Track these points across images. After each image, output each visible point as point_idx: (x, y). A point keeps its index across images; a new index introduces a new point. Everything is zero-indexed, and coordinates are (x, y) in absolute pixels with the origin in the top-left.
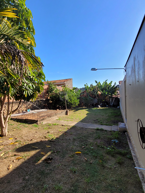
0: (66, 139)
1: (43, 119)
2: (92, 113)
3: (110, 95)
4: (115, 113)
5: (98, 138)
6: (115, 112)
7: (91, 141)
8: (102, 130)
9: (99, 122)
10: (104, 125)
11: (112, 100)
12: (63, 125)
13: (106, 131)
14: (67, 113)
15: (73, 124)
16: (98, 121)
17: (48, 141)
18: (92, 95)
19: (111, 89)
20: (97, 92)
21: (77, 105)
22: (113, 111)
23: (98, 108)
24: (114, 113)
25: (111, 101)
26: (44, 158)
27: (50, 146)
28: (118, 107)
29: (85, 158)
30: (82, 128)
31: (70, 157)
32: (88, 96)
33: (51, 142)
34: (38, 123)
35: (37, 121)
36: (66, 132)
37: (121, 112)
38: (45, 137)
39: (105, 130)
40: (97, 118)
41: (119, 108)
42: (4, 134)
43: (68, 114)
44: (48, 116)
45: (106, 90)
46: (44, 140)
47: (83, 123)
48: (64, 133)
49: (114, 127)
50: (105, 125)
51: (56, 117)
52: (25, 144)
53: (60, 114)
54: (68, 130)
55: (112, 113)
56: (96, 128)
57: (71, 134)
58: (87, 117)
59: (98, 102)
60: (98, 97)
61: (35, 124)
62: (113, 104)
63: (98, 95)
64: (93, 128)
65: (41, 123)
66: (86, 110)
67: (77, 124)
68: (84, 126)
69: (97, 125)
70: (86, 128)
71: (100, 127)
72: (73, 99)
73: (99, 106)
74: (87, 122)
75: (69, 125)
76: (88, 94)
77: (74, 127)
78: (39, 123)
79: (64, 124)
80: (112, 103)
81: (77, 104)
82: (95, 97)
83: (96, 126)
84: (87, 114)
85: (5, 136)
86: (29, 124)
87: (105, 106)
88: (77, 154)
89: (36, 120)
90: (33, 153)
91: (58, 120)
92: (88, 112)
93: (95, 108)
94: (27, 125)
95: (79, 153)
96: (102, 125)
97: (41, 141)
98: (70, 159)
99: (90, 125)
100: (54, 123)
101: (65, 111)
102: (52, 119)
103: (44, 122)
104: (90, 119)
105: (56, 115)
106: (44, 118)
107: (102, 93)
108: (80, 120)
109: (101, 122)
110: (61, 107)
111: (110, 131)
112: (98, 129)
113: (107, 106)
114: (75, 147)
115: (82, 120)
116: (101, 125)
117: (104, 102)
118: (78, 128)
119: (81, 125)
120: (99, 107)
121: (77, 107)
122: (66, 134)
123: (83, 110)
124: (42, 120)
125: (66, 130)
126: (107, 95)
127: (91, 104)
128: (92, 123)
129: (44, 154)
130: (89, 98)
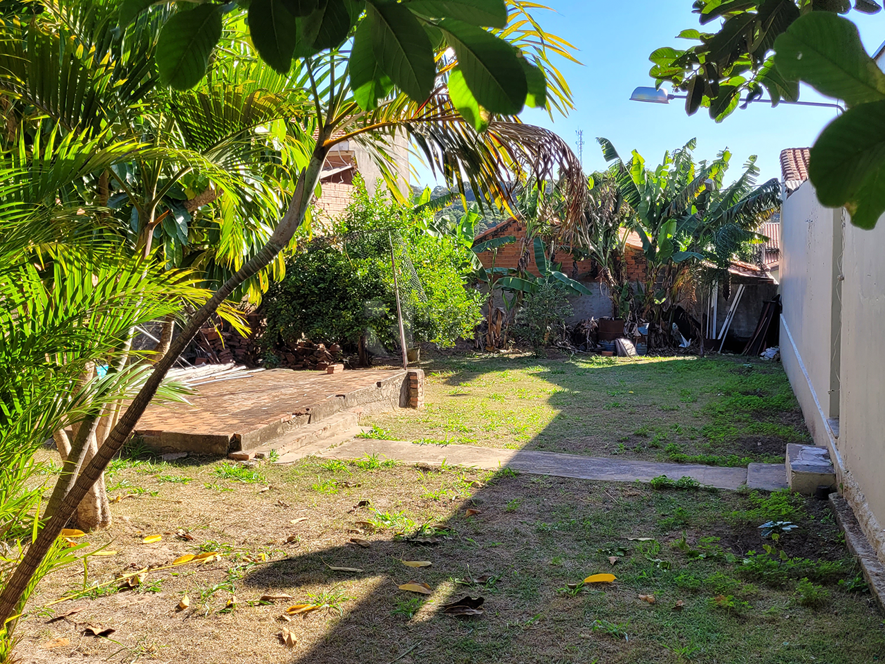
0: (500, 535)
1: (270, 434)
2: (587, 394)
3: (711, 256)
4: (755, 393)
5: (675, 524)
6: (750, 388)
7: (643, 537)
8: (689, 488)
9: (657, 447)
10: (695, 462)
11: (726, 293)
12: (425, 469)
13: (713, 491)
15: (494, 460)
16: (649, 442)
17: (395, 541)
18: (568, 259)
19: (719, 211)
20: (609, 234)
21: (467, 331)
22: (735, 378)
23: (619, 361)
24: (747, 393)
25: (714, 304)
27: (430, 563)
28: (769, 352)
30: (563, 481)
32: (541, 264)
33: (417, 544)
34: (245, 458)
35: (236, 443)
36: (470, 504)
37: (790, 389)
38: (366, 526)
39: (705, 489)
40: (638, 428)
41: (778, 360)
43: (422, 399)
44: (298, 410)
45: (681, 216)
46: (363, 536)
47: (557, 455)
48: (464, 508)
49: (758, 470)
50: (702, 463)
51: (349, 416)
53: (366, 398)
54: (478, 494)
55: (728, 394)
56: (647, 479)
57: (512, 512)
58: (559, 417)
59: (615, 309)
60: (617, 275)
61: (224, 465)
62: (730, 335)
63: (615, 254)
64: (629, 477)
65: (267, 455)
66: (538, 375)
67: (518, 457)
68: (565, 471)
69: (646, 463)
70: (589, 483)
71: (676, 475)
72: (438, 286)
73: (627, 344)
74: (575, 450)
75: (467, 465)
76: (537, 250)
77: (504, 479)
78: (251, 456)
79: (430, 463)
80: (721, 320)
81: (469, 327)
82: (594, 273)
83: (645, 469)
84: (554, 401)
87: (670, 345)
88: (595, 585)
89: (230, 436)
91: (367, 438)
92: (559, 389)
93: (599, 362)
95: (604, 583)
96: (677, 461)
97: (356, 544)
98: (569, 602)
99: (603, 465)
100: (356, 459)
101: (402, 373)
102: (328, 433)
103: (288, 452)
104: (587, 434)
105: (346, 407)
106: (276, 427)
107: (650, 238)
108: (530, 435)
109: (669, 446)
111: (741, 495)
112: (662, 487)
113: (686, 343)
115: (536, 438)
116: (678, 466)
117: (665, 316)
118: (535, 480)
119: (548, 466)
120: (624, 355)
122: (474, 513)
124: (264, 440)
125: (467, 494)
126: (686, 263)
127: (561, 332)
128: (608, 451)
129: (423, 590)
130: (552, 279)
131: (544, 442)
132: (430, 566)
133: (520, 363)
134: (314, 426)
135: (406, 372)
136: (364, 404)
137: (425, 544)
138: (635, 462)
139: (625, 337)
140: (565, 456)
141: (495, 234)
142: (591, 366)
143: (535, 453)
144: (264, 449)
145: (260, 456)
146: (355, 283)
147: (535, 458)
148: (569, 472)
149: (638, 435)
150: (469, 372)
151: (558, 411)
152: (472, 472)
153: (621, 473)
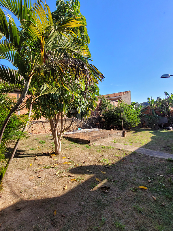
0: (125, 168)
1: (96, 140)
2: (159, 137)
5: (171, 172)
7: (161, 175)
9: (172, 150)
12: (119, 150)
14: (123, 135)
15: (133, 149)
16: (170, 149)
17: (103, 166)
18: (159, 113)
20: (167, 108)
21: (137, 124)
23: (169, 131)
26: (99, 185)
27: (106, 173)
29: (153, 196)
30: (146, 156)
31: (132, 191)
32: (153, 113)
33: (106, 167)
34: (90, 144)
35: (89, 142)
36: (124, 159)
38: (99, 161)
40: (169, 145)
42: (58, 152)
43: (126, 136)
44: (101, 137)
46: (97, 164)
47: (147, 150)
48: (122, 159)
51: (110, 138)
52: (78, 165)
53: (115, 135)
54: (126, 156)
56: (167, 158)
57: (131, 162)
58: (152, 141)
59: (168, 121)
60: (169, 115)
61: (87, 145)
63: (168, 111)
64: (163, 157)
65: (93, 144)
66: (151, 132)
67: (139, 149)
68: (148, 154)
69: (168, 154)
70: (152, 157)
72: (131, 117)
74: (152, 149)
75: (127, 150)
76: (152, 111)
77: (134, 154)
78: (91, 144)
79: (121, 148)
82: (164, 115)
83: (167, 155)
84: (152, 138)
85: (59, 154)
86: (81, 144)
88: (141, 189)
89: (88, 140)
90: (87, 177)
91: (112, 142)
92: (154, 135)
93: (164, 131)
94: (78, 145)
95: (144, 189)
97: (95, 165)
98: (132, 193)
99: (157, 153)
100: (108, 146)
101: (122, 132)
102: (106, 141)
103: (97, 144)
104: (156, 145)
105: (110, 136)
106: (97, 139)
108: (142, 145)
110: (116, 126)
112: (170, 161)
114: (137, 180)
115: (145, 145)
118: (140, 155)
119: (144, 152)
120: (170, 129)
121: (136, 127)
122: (124, 161)
123: (145, 132)
124: (94, 141)
125: (123, 156)
127: (157, 125)
128: (160, 150)
129: (99, 180)
130: (155, 116)
133: (148, 130)
134: (103, 140)
135: (123, 131)
136: (114, 136)
137: (108, 168)
138: (165, 153)
139: (170, 126)
140: (149, 150)
141: (145, 109)
142: (162, 131)
143: (143, 148)
144: (93, 143)
145: (92, 144)
147: (143, 150)
148: (149, 154)
149: (168, 147)
150: (137, 131)
151: (152, 140)
152: (128, 151)
153: (161, 155)
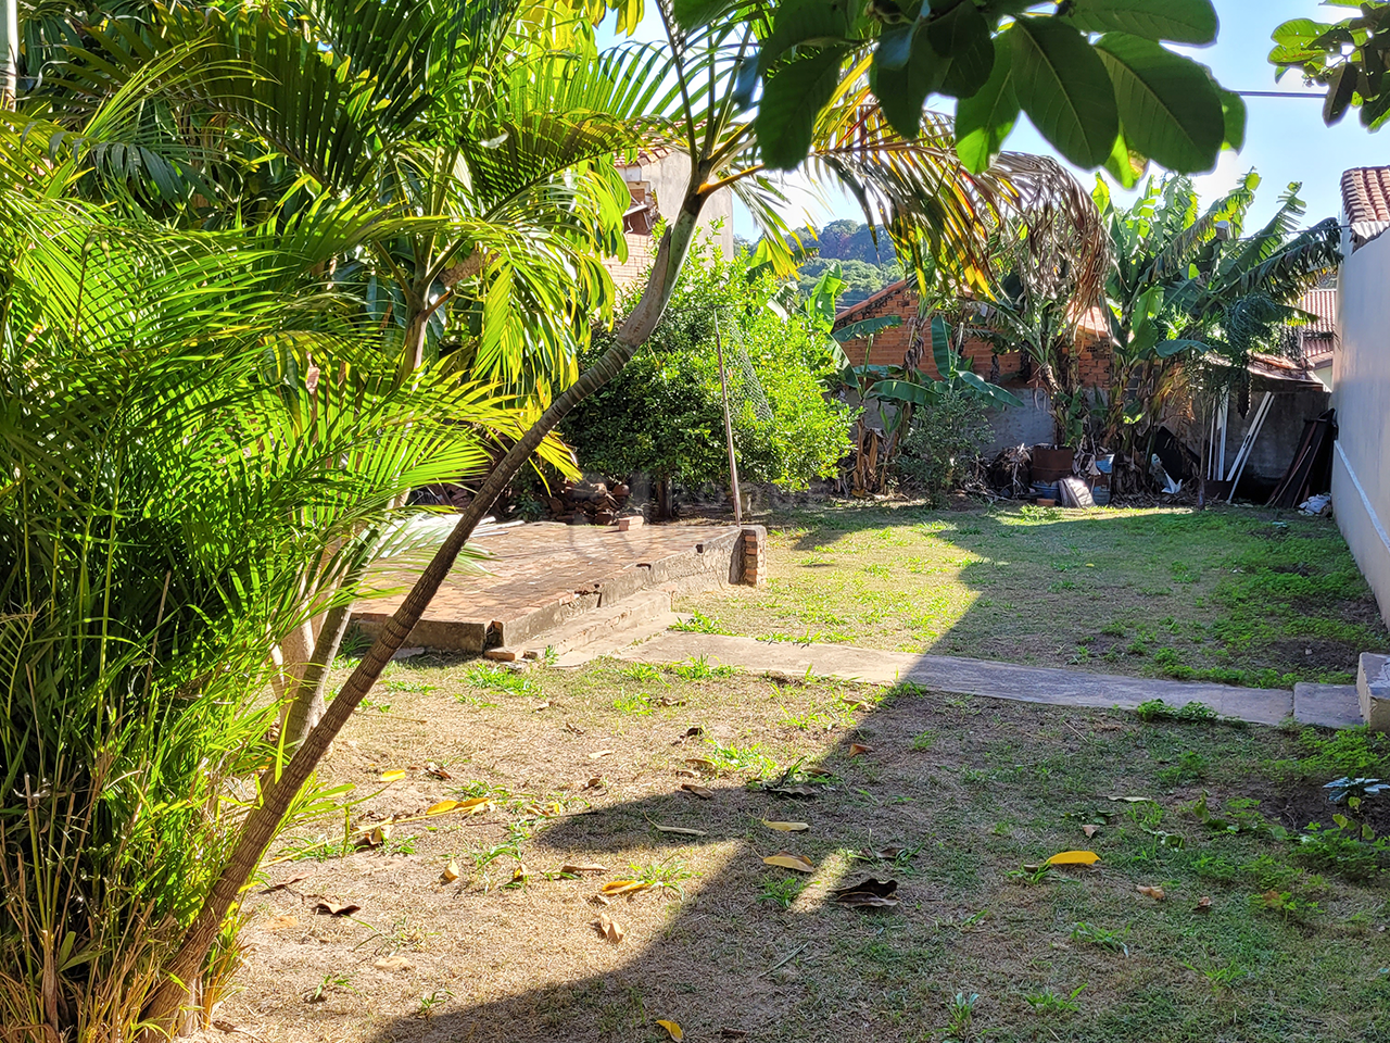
0: (907, 785)
1: (544, 622)
2: (1020, 567)
3: (1219, 347)
4: (1295, 569)
5: (1182, 777)
6: (1286, 560)
7: (1132, 795)
8: (1200, 721)
9: (1141, 654)
10: (1205, 679)
11: (1242, 407)
12: (781, 681)
13: (1240, 727)
14: (743, 569)
15: (887, 669)
16: (1128, 646)
17: (749, 790)
18: (984, 352)
19: (1234, 273)
22: (1260, 544)
23: (1066, 515)
24: (1282, 570)
25: (1222, 423)
27: (806, 825)
28: (1314, 503)
29: (1141, 887)
30: (996, 705)
32: (942, 359)
33: (784, 796)
34: (509, 658)
35: (495, 636)
36: (854, 736)
37: (1353, 564)
38: (703, 766)
39: (1227, 723)
40: (1107, 622)
41: (1329, 515)
43: (763, 572)
44: (583, 587)
45: (1172, 281)
46: (699, 784)
47: (983, 664)
48: (846, 743)
49: (1311, 695)
50: (1217, 681)
51: (658, 596)
53: (681, 569)
54: (866, 721)
55: (1250, 570)
57: (922, 750)
58: (979, 604)
59: (1059, 431)
60: (1062, 377)
62: (1247, 474)
63: (1060, 343)
65: (540, 654)
66: (940, 535)
67: (921, 666)
68: (998, 688)
70: (1037, 709)
73: (1077, 486)
74: (1010, 656)
75: (844, 675)
76: (937, 337)
77: (903, 698)
78: (519, 656)
79: (787, 672)
80: (1232, 449)
81: (831, 460)
82: (1025, 374)
83: (1125, 689)
84: (969, 576)
87: (1149, 490)
88: (1066, 867)
89: (487, 625)
91: (687, 630)
92: (974, 558)
93: (1032, 516)
95: (1076, 865)
96: (1177, 677)
97: (695, 795)
98: (1027, 892)
99: (1057, 680)
100: (673, 663)
101: (729, 533)
102: (627, 622)
103: (572, 650)
104: (1026, 631)
105: (652, 583)
106: (552, 611)
107: (1119, 317)
109: (1161, 652)
111: (1285, 732)
112: (1157, 717)
113: (1174, 487)
115: (947, 636)
116: (1178, 684)
117: (1140, 443)
118: (952, 701)
119: (972, 681)
120: (1073, 505)
122: (862, 751)
124: (535, 631)
125: (850, 722)
126: (1177, 358)
127: (971, 467)
128: (1063, 658)
129: (801, 866)
130: (959, 383)
131: (957, 642)
132: (807, 830)
133: (907, 516)
134: (606, 612)
135: (737, 530)
136: (679, 578)
137: (795, 796)
138: (1109, 677)
139: (1075, 476)
140: (996, 665)
141: (868, 311)
142: (1022, 522)
143: (948, 659)
144: (537, 644)
145: (531, 656)
146: (656, 390)
147: (949, 668)
148: (1005, 690)
149: (1108, 634)
150: (829, 530)
151: (976, 594)
152: (853, 686)
153: (1088, 693)
